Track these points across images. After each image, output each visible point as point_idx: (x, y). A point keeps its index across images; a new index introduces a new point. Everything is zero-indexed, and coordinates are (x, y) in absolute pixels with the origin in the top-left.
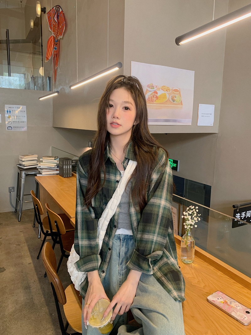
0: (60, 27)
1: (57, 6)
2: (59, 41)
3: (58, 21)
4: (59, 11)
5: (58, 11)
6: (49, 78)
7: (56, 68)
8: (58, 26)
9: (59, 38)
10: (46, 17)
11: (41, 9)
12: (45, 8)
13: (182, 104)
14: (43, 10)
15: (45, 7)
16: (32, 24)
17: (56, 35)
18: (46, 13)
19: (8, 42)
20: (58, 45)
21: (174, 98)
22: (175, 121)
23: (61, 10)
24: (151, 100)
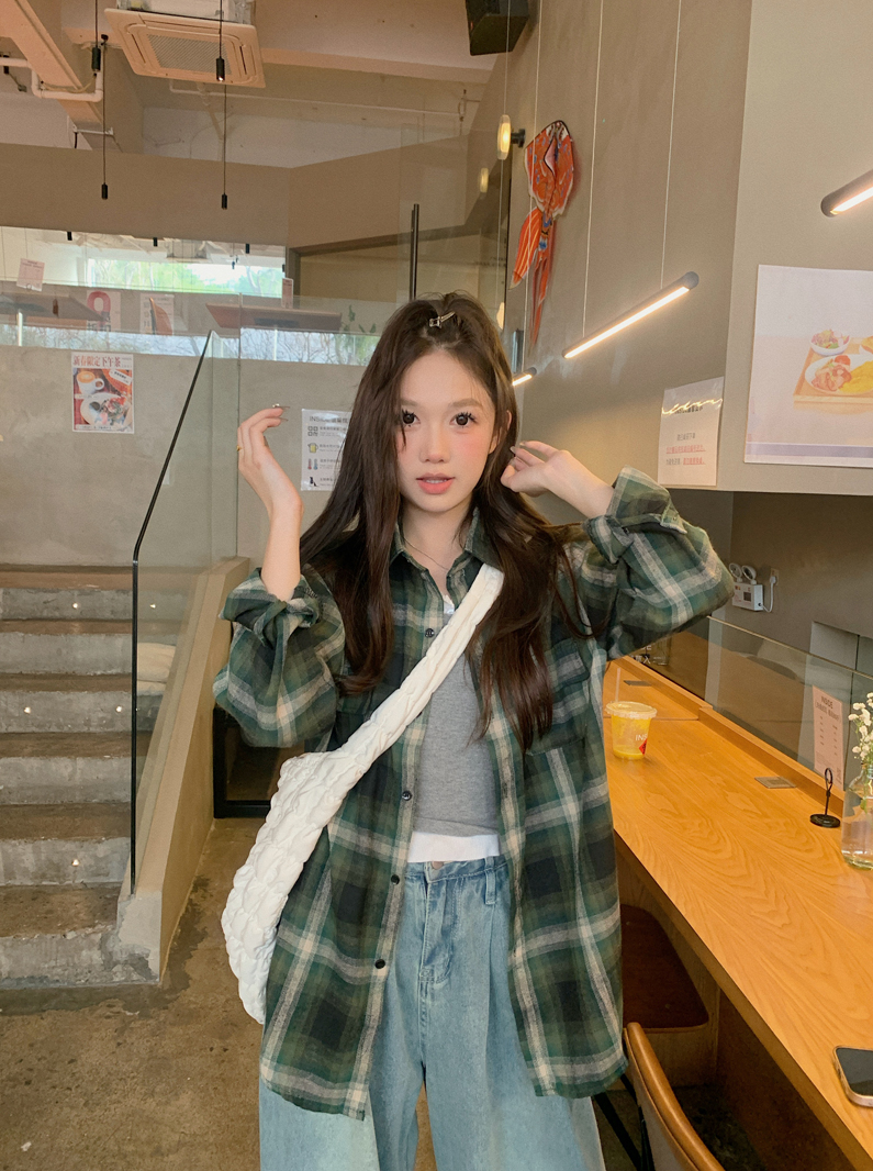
0: (561, 183)
1: (555, 123)
2: (555, 222)
3: (555, 166)
4: (560, 137)
5: (556, 138)
6: (520, 333)
7: (540, 302)
8: (556, 181)
9: (554, 215)
10: (523, 155)
11: (512, 135)
12: (523, 132)
14: (518, 139)
15: (522, 127)
16: (484, 181)
17: (547, 205)
18: (525, 145)
19: (414, 237)
20: (551, 234)
23: (565, 134)
24: (824, 385)
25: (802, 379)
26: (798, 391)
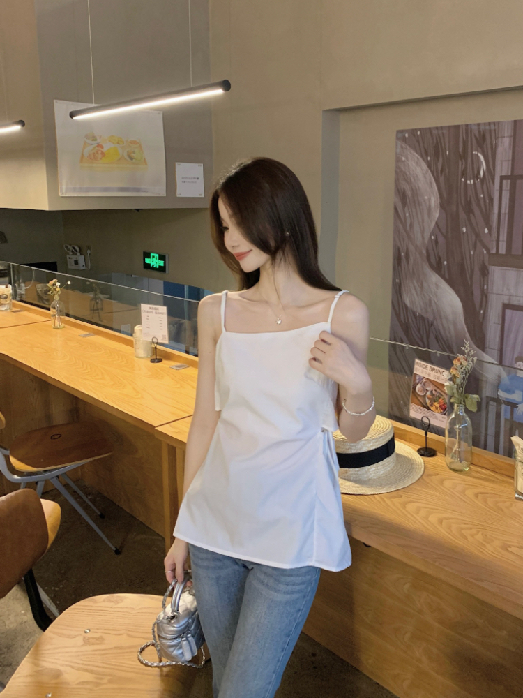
13: (146, 164)
21: (132, 155)
22: (138, 190)
24: (93, 158)
25: (83, 155)
26: (82, 161)
